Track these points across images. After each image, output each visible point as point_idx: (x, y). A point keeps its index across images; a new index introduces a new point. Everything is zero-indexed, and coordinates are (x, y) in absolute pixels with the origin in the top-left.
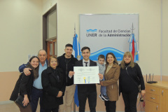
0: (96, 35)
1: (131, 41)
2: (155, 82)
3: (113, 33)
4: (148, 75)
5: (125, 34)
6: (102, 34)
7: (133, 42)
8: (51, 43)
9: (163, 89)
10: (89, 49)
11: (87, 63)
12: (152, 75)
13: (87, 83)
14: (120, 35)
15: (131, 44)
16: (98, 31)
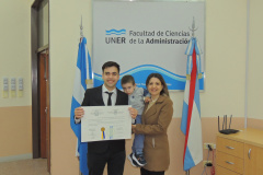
0: (123, 40)
1: (190, 51)
2: (235, 132)
3: (156, 37)
4: (222, 117)
5: (179, 38)
6: (134, 38)
7: (194, 54)
10: (118, 66)
11: (110, 94)
14: (171, 42)
15: (191, 58)
16: (128, 32)
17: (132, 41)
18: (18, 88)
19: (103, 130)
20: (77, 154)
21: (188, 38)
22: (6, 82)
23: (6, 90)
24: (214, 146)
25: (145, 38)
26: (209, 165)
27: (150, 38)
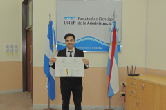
0: (74, 23)
1: (112, 29)
2: (137, 75)
3: (93, 21)
5: (106, 22)
9: (144, 82)
13: (70, 76)
15: (112, 33)
16: (77, 18)
17: (79, 23)
18: (14, 51)
19: (67, 71)
20: (47, 87)
21: (112, 22)
22: (7, 46)
23: (7, 52)
25: (87, 21)
27: (90, 21)
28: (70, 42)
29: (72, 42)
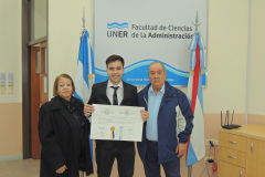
0: (125, 34)
1: (193, 46)
2: (237, 127)
3: (159, 32)
4: (224, 112)
5: (182, 33)
6: (136, 32)
7: (198, 49)
8: (37, 49)
9: (253, 139)
10: (122, 60)
12: (231, 112)
13: (116, 138)
14: (174, 36)
15: (194, 53)
16: (130, 26)
17: (134, 35)
18: (7, 84)
19: (112, 130)
21: (191, 33)
24: (215, 142)
25: (147, 32)
26: (211, 161)
27: (153, 32)
28: (115, 71)
29: (120, 72)
